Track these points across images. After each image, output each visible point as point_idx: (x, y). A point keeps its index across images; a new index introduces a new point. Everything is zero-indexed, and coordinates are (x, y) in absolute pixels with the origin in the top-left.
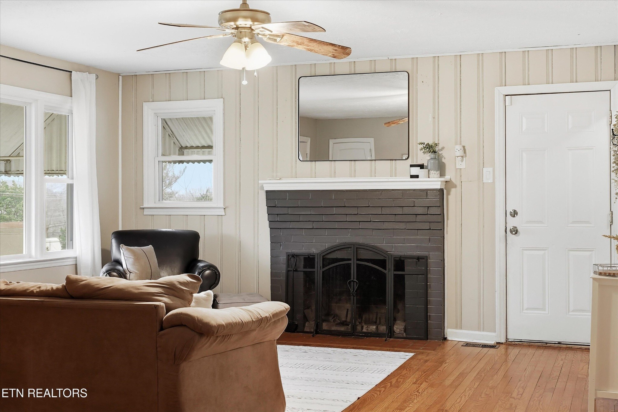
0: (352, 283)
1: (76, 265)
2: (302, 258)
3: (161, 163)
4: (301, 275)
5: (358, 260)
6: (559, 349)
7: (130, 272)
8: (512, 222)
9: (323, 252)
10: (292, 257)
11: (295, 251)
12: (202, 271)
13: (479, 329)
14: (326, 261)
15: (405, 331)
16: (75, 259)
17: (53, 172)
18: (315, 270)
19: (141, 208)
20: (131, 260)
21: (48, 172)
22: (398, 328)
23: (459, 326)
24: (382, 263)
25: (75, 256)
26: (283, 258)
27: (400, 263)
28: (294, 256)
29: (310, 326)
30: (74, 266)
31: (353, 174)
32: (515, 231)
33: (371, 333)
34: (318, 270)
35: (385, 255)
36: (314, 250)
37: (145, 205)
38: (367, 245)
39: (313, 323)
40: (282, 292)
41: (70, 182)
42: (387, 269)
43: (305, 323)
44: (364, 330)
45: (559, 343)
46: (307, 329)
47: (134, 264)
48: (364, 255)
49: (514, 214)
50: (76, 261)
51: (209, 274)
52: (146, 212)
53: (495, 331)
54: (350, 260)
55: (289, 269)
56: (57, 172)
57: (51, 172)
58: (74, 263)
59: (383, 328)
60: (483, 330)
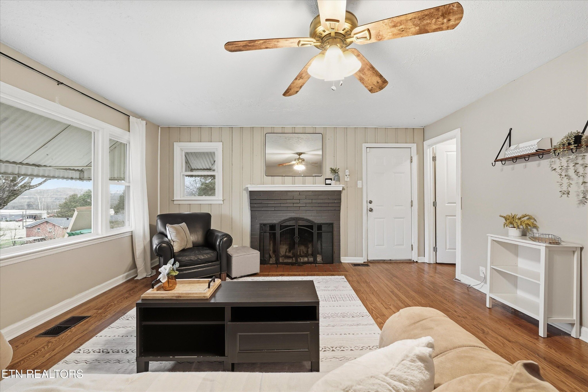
0: (296, 238)
1: (132, 236)
2: (268, 225)
3: (184, 176)
4: (268, 234)
5: (299, 226)
6: (391, 263)
7: (174, 242)
8: (370, 206)
9: (280, 222)
10: (263, 226)
11: (265, 222)
12: (222, 239)
13: (355, 257)
14: (282, 227)
15: (322, 260)
16: (131, 232)
17: (122, 179)
18: (276, 232)
19: (172, 200)
20: (174, 234)
21: (111, 179)
22: (319, 259)
23: (346, 255)
24: (311, 227)
25: (131, 230)
26: (258, 226)
27: (320, 227)
28: (265, 225)
29: (273, 260)
30: (130, 237)
31: (294, 183)
32: (371, 210)
33: (304, 262)
34: (278, 232)
35: (312, 223)
36: (275, 222)
37: (175, 199)
38: (303, 218)
39: (274, 259)
40: (257, 244)
41: (128, 184)
42: (314, 230)
43: (270, 259)
44: (302, 261)
45: (390, 260)
46: (271, 262)
47: (176, 236)
48: (301, 223)
49: (371, 202)
50: (132, 233)
51: (226, 240)
52: (175, 202)
53: (363, 257)
54: (295, 226)
55: (262, 231)
56: (118, 179)
57: (113, 179)
58: (131, 235)
59: (311, 259)
60: (357, 257)
